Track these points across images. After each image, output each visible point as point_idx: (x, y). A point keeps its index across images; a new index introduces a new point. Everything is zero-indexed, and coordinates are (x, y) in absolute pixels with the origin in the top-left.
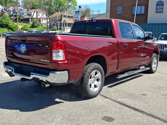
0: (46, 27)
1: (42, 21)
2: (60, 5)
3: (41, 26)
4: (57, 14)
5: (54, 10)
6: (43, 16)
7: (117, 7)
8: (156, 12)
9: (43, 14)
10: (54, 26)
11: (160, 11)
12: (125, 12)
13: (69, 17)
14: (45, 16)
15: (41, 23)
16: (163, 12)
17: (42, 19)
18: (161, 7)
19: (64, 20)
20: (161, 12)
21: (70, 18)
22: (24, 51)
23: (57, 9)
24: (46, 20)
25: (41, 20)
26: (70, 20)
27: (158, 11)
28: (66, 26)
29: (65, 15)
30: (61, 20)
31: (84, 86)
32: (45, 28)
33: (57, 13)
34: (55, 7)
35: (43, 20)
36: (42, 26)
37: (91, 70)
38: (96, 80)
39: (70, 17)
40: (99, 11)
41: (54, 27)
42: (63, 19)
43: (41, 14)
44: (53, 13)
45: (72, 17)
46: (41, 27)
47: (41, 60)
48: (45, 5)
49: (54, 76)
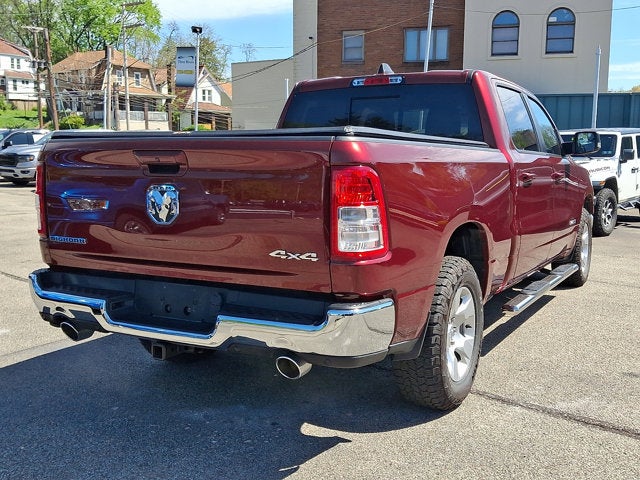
0: (35, 114)
1: (15, 88)
2: (88, 24)
3: (8, 111)
4: (82, 61)
5: (62, 43)
6: (19, 67)
7: (345, 33)
8: (493, 55)
9: (15, 60)
10: (69, 110)
11: (507, 48)
12: (376, 52)
13: (132, 70)
14: (25, 67)
15: (11, 97)
16: (516, 54)
17: (15, 81)
18: (509, 33)
19: (115, 86)
20: (510, 51)
21: (137, 77)
22: (169, 217)
23: (75, 37)
24: (32, 85)
25: (10, 84)
26: (138, 83)
27: (499, 48)
28: (122, 108)
29: (117, 63)
30: (98, 84)
31: (433, 359)
32: (27, 119)
33: (78, 55)
34: (69, 31)
35: (19, 84)
36: (15, 111)
37: (453, 286)
38: (458, 328)
39: (138, 69)
40: (249, 49)
41: (68, 114)
42: (110, 79)
43: (9, 59)
44: (59, 57)
45: (146, 72)
46: (10, 113)
47: (273, 254)
48: (25, 20)
49: (345, 327)
